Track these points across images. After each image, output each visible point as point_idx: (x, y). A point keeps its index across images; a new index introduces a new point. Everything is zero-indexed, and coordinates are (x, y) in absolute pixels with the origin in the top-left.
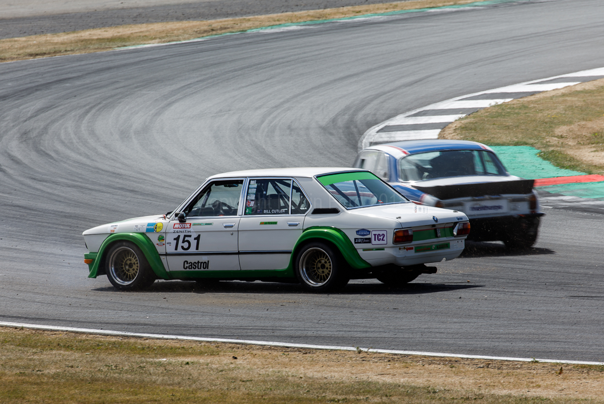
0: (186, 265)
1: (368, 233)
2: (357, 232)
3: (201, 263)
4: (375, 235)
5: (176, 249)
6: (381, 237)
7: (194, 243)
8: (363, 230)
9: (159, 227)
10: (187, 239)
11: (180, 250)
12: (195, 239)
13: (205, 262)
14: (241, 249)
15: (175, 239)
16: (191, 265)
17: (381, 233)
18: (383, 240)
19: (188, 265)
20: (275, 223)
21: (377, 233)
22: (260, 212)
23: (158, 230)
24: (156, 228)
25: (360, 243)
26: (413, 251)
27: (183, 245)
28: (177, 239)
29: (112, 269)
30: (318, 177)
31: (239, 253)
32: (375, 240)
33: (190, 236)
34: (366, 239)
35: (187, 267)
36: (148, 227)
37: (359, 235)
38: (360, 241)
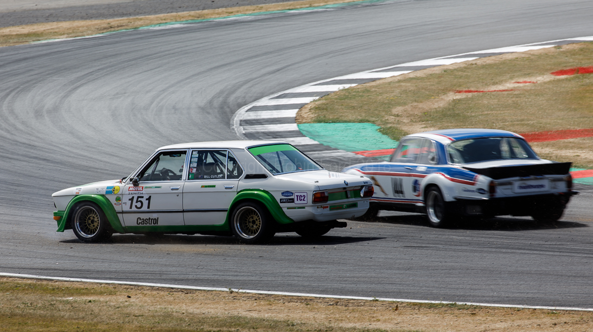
0: (139, 221)
1: (292, 194)
2: (282, 193)
3: (152, 219)
4: (297, 196)
5: (131, 208)
6: (303, 198)
7: (146, 203)
8: (287, 192)
9: (117, 190)
10: (139, 199)
11: (134, 209)
12: (147, 199)
13: (156, 219)
14: (185, 208)
15: (129, 200)
16: (144, 221)
17: (302, 194)
18: (304, 200)
19: (141, 221)
20: (214, 186)
21: (299, 194)
22: (201, 177)
23: (115, 192)
24: (114, 191)
25: (285, 202)
26: (328, 209)
27: (136, 204)
28: (132, 199)
29: (77, 224)
30: (249, 148)
31: (183, 211)
32: (297, 200)
33: (142, 197)
34: (290, 199)
35: (140, 223)
36: (107, 190)
37: (285, 196)
38: (284, 201)
